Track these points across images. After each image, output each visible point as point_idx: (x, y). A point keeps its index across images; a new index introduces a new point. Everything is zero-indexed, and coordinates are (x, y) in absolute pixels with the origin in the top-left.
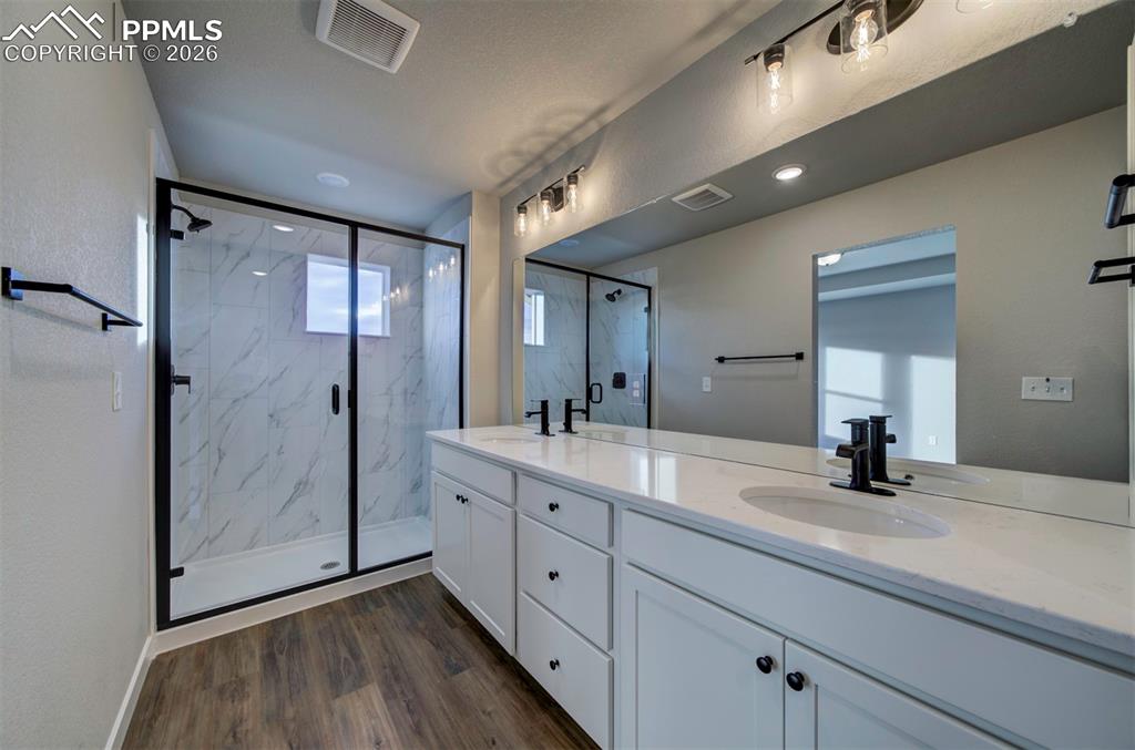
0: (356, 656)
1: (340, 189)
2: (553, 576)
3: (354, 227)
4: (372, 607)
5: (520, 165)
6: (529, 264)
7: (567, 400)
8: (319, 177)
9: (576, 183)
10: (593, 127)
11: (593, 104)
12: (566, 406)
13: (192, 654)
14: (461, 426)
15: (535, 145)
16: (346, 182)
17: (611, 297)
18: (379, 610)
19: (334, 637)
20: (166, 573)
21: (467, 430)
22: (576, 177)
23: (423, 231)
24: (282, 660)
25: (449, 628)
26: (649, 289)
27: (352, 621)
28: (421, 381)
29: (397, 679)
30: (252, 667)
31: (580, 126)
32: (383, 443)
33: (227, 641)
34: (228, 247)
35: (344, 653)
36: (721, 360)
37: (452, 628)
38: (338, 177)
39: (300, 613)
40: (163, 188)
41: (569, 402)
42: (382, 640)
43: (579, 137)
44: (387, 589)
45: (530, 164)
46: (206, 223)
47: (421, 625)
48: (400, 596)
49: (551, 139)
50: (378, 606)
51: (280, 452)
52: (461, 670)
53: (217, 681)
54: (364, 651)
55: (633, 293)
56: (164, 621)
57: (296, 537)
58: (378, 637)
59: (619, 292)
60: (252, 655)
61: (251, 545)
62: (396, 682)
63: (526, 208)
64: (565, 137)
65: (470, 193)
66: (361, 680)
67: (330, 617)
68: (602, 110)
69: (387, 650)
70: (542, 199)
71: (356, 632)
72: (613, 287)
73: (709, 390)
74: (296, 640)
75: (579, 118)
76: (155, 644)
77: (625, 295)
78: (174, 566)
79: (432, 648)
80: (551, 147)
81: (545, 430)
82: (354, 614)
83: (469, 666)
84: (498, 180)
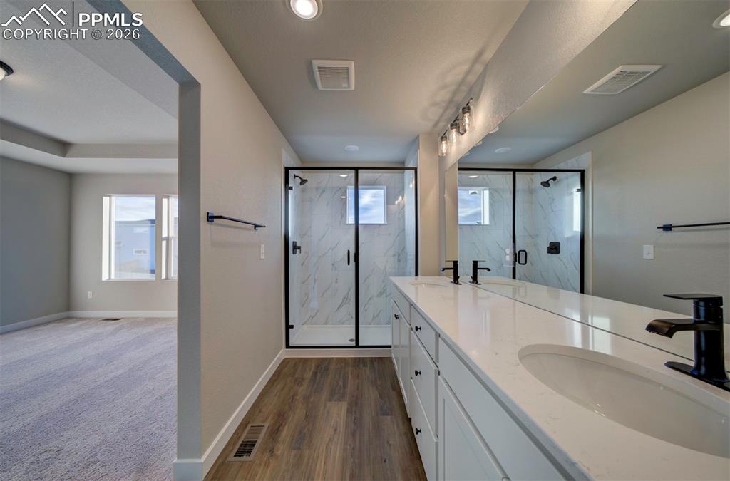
0: (345, 386)
1: (357, 152)
2: (417, 373)
3: (356, 169)
4: (361, 366)
5: (441, 111)
6: (461, 172)
7: (474, 261)
8: (346, 148)
9: (468, 112)
10: (479, 68)
11: (471, 53)
12: (473, 265)
13: (294, 362)
14: (416, 275)
15: (444, 96)
16: (357, 148)
17: (546, 184)
18: (364, 368)
19: (340, 373)
20: (288, 327)
21: (419, 277)
22: (469, 108)
23: (403, 163)
24: (319, 375)
25: (391, 390)
26: (582, 172)
27: (350, 369)
28: (404, 249)
29: (356, 404)
30: (308, 375)
31: (468, 72)
32: (383, 282)
33: (306, 360)
34: (317, 189)
35: (341, 383)
36: (668, 228)
37: (393, 390)
38: (354, 147)
39: (333, 358)
40: (287, 170)
41: (475, 263)
42: (358, 383)
43: (472, 78)
44: (372, 360)
45: (446, 109)
46: (306, 181)
47: (379, 383)
48: (376, 364)
49: (454, 87)
50: (364, 366)
51: (336, 282)
52: (387, 415)
53: (296, 376)
54: (349, 385)
55: (567, 178)
56: (288, 346)
57: (343, 323)
58: (357, 381)
59: (554, 179)
60: (310, 369)
61: (326, 323)
62: (356, 405)
63: (446, 137)
64: (462, 83)
65: (418, 136)
66: (341, 398)
67: (343, 364)
68: (480, 54)
69: (358, 389)
70: (452, 129)
71: (350, 375)
72: (546, 176)
73: (651, 257)
74: (327, 369)
75: (466, 67)
76: (283, 354)
77: (560, 180)
78: (290, 324)
79: (378, 396)
80: (455, 93)
81: (456, 280)
82: (353, 366)
83: (391, 415)
84: (431, 124)
